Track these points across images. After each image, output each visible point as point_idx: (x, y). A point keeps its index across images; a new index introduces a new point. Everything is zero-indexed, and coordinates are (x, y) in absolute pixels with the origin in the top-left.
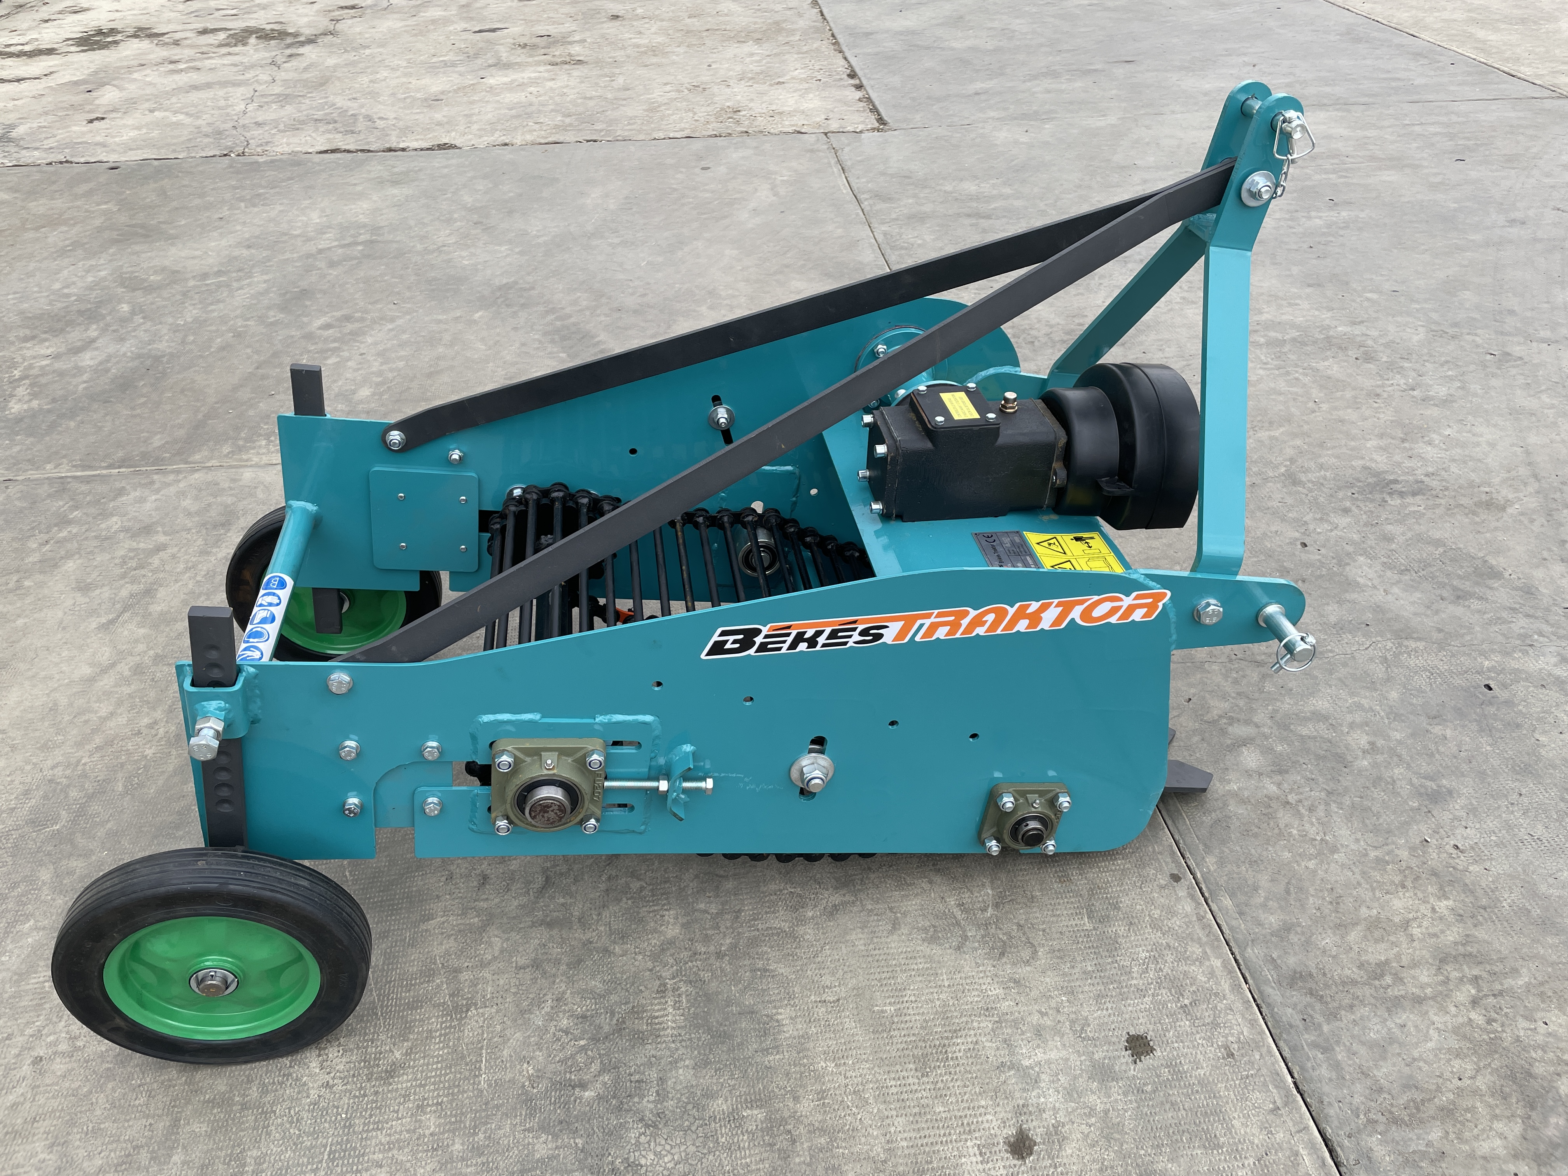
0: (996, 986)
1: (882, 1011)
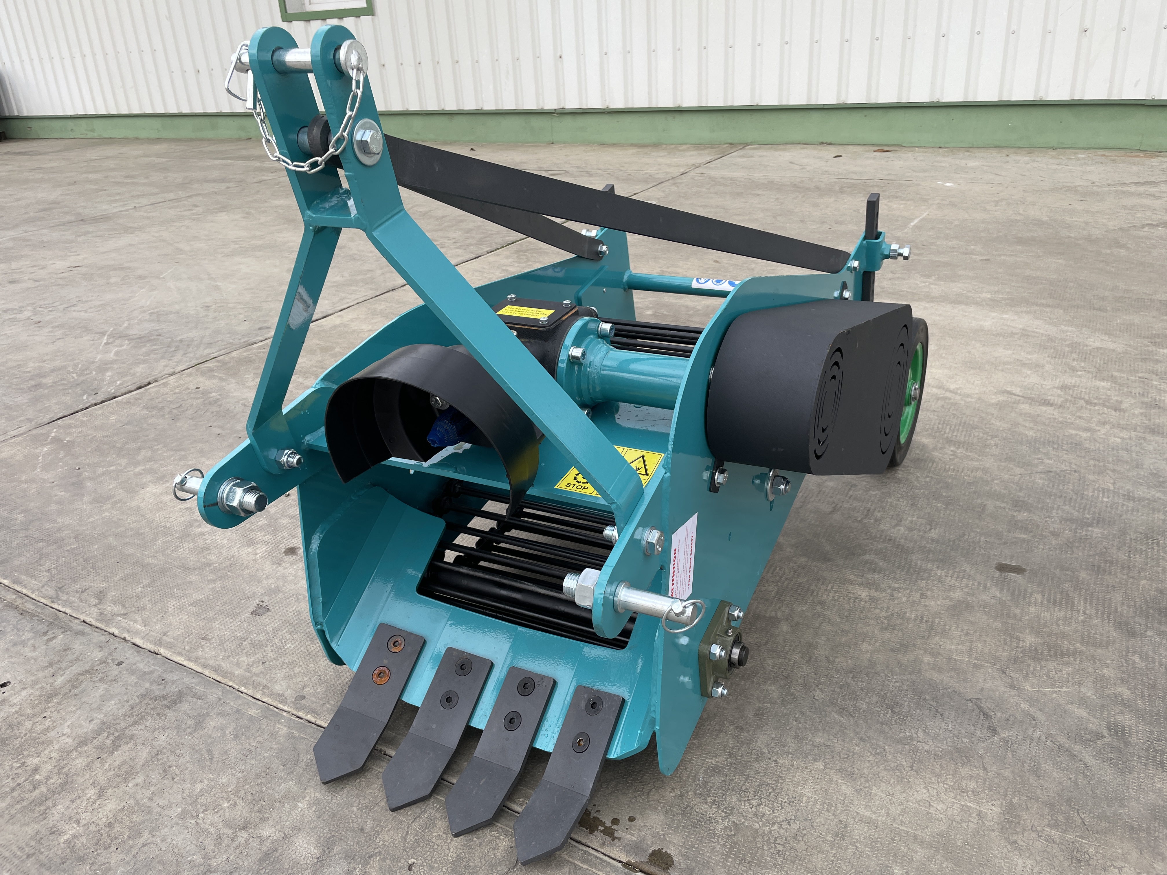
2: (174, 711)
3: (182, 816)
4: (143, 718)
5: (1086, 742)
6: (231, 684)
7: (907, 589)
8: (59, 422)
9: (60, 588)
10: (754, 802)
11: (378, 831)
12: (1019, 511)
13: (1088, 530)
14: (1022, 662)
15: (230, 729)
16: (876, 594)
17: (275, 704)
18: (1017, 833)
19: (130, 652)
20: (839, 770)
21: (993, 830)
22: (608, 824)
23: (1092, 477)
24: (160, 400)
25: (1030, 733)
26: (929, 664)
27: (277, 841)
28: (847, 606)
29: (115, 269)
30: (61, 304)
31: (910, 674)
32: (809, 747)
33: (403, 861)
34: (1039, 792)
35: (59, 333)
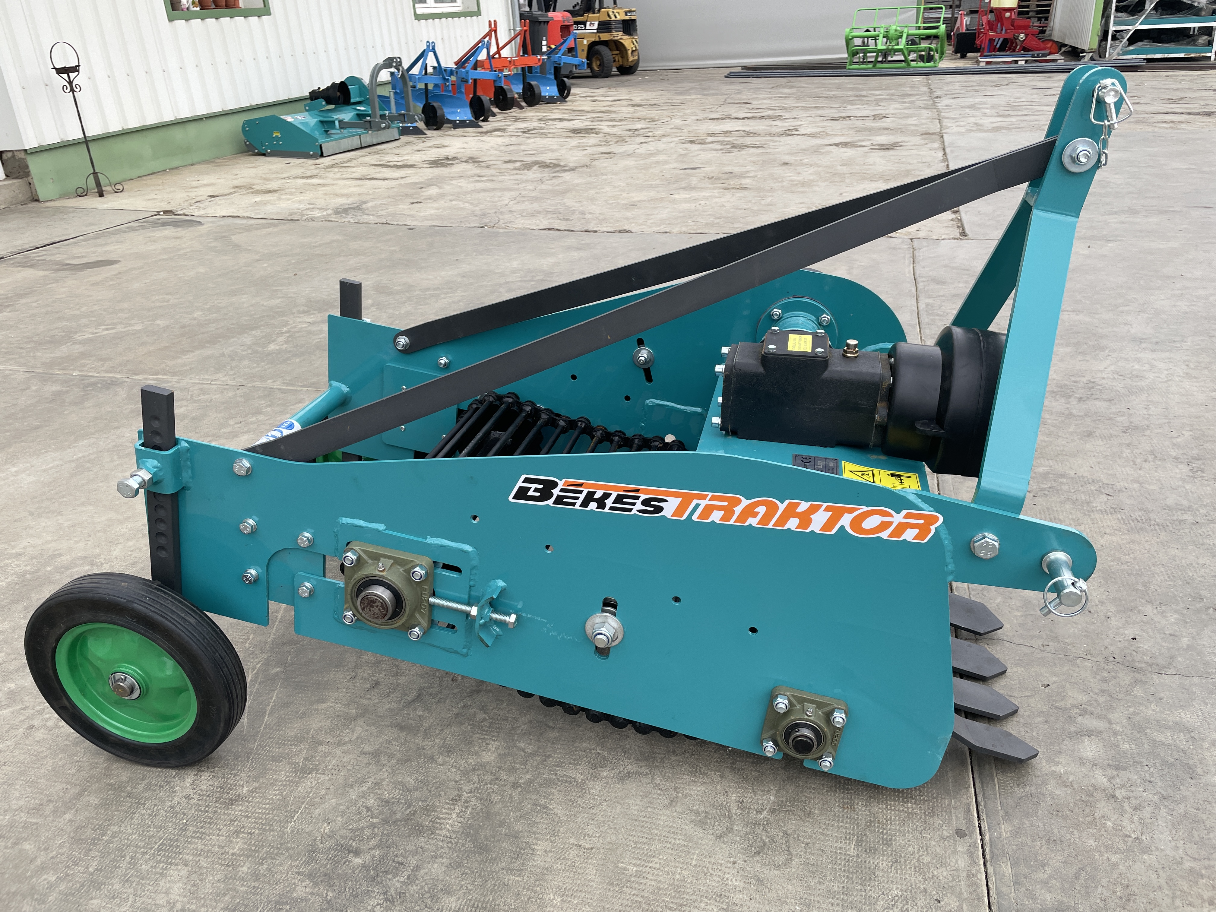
0: (739, 878)
1: (625, 869)
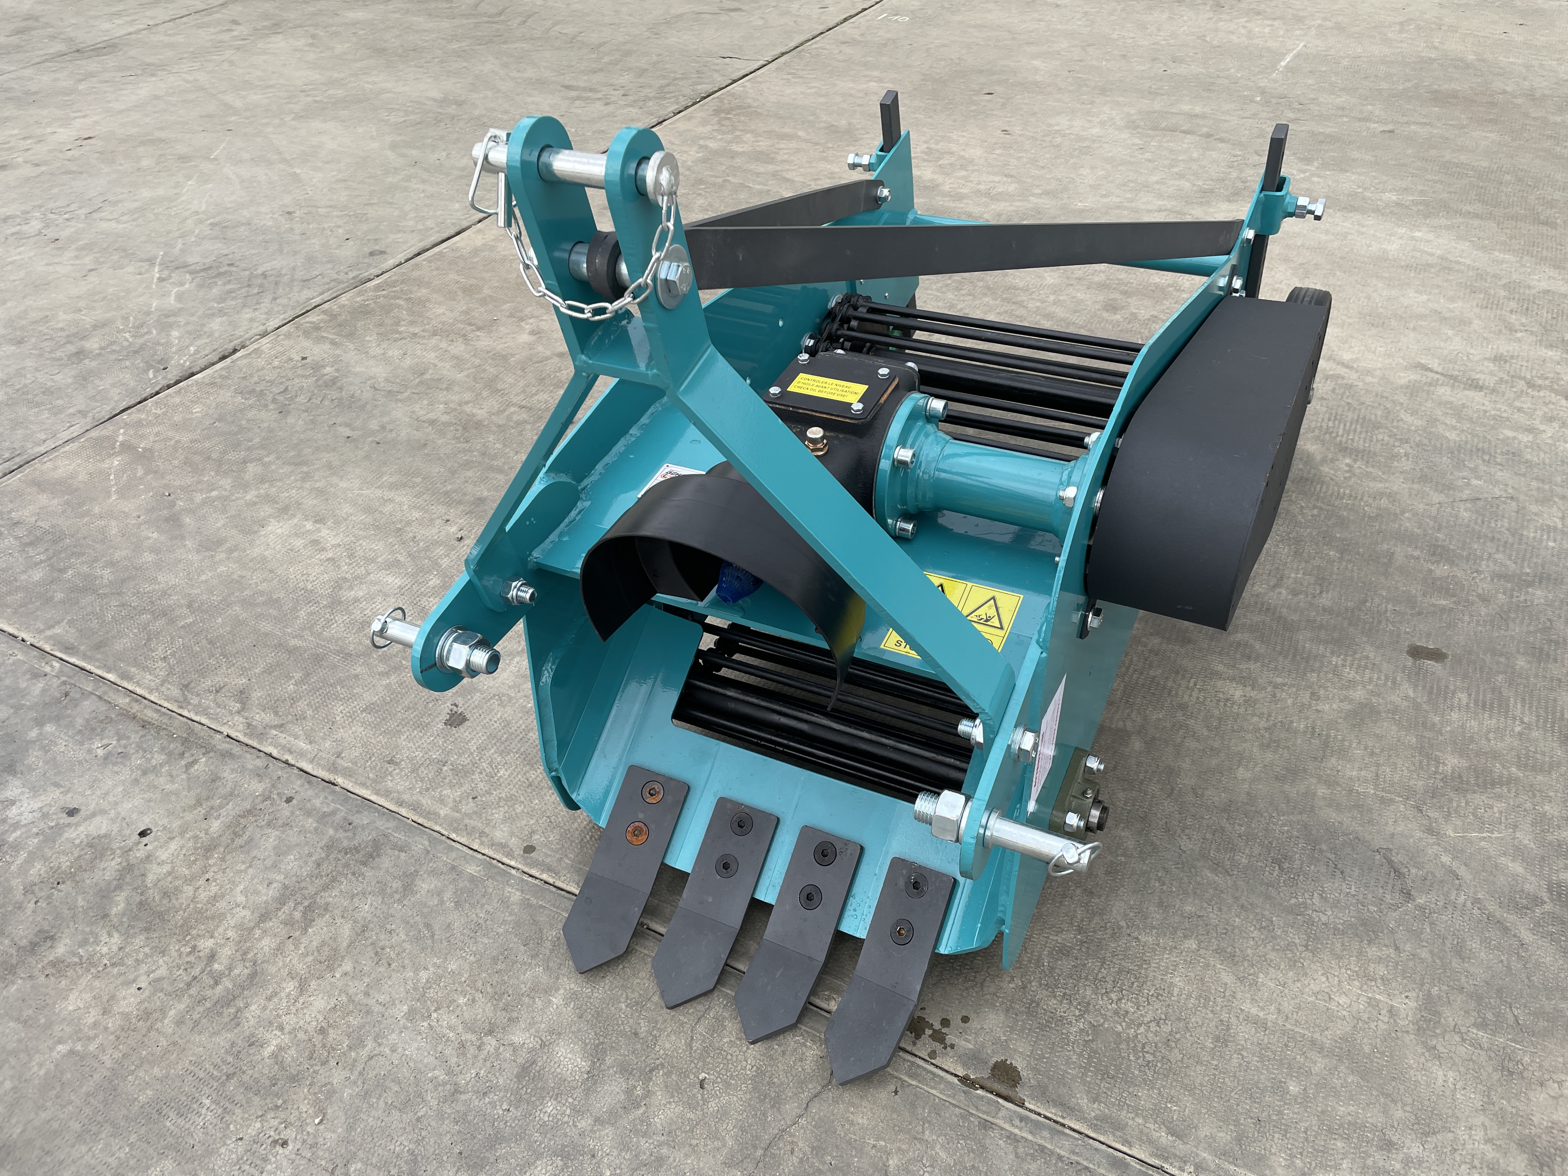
2: (373, 868)
3: (411, 1015)
4: (334, 880)
5: (1521, 910)
6: (437, 828)
7: (1292, 686)
8: (125, 416)
9: (186, 686)
10: (1113, 996)
11: (655, 1036)
12: (1438, 562)
13: (1527, 593)
14: (1443, 795)
15: (448, 895)
16: (1253, 694)
17: (498, 858)
18: (1436, 1036)
19: (299, 782)
20: (1216, 951)
21: (1407, 1032)
22: (937, 1026)
23: (1534, 508)
24: (256, 379)
25: (1453, 898)
26: (1324, 798)
27: (533, 1049)
28: (1216, 712)
29: (143, 143)
30: (80, 208)
31: (1301, 813)
32: (1177, 919)
33: (692, 1076)
34: (1463, 979)
35: (88, 260)
